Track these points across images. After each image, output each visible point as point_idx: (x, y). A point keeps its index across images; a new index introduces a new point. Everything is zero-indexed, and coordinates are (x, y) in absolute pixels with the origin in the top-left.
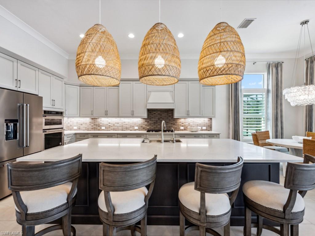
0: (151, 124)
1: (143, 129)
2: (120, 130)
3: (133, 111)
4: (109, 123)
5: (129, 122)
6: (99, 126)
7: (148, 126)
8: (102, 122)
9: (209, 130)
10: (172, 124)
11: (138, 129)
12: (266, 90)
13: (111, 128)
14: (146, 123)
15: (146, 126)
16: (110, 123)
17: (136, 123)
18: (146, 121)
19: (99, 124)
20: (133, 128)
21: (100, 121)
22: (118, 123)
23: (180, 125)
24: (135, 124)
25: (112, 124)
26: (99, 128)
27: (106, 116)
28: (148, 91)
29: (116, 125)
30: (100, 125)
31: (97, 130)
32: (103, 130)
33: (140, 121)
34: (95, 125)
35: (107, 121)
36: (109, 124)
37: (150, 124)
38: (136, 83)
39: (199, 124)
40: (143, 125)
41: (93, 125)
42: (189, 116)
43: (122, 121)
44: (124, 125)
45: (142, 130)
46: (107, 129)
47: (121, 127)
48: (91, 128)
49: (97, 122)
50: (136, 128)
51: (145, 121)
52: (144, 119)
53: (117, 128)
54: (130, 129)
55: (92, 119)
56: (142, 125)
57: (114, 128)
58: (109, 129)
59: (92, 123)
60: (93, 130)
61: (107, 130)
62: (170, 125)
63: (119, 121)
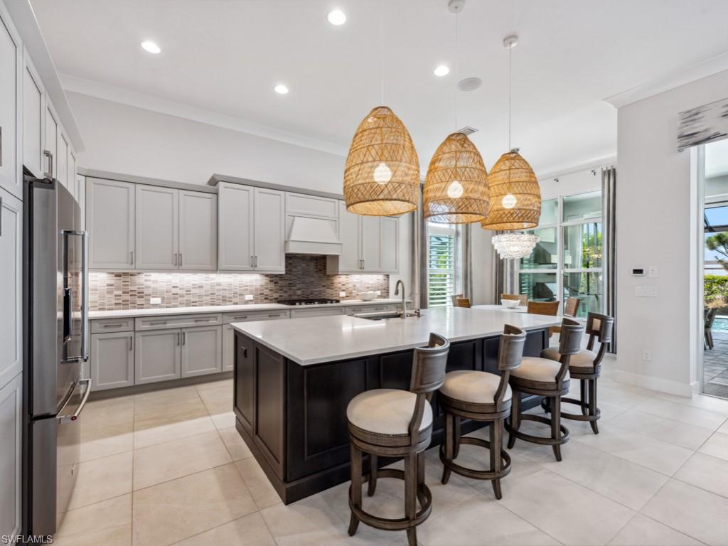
0: (284, 288)
1: (266, 299)
2: (207, 304)
3: (254, 258)
4: (174, 287)
5: (230, 285)
6: (141, 294)
7: (277, 292)
8: (153, 285)
9: (385, 297)
10: (324, 286)
11: (252, 299)
12: (455, 232)
13: (180, 299)
14: (271, 286)
15: (272, 292)
16: (177, 287)
17: (249, 284)
18: (271, 281)
19: (141, 290)
20: (241, 297)
21: (146, 281)
22: (202, 287)
23: (340, 288)
24: (246, 289)
25: (183, 289)
26: (139, 301)
27: (177, 267)
28: (287, 214)
29: (193, 291)
30: (146, 292)
31: (134, 308)
32: (155, 306)
33: (257, 280)
34: (128, 293)
35: (169, 281)
36: (175, 291)
37: (280, 287)
38: (260, 192)
39: (369, 286)
40: (265, 290)
41: (120, 292)
42: (363, 270)
43: (212, 281)
44: (219, 290)
45: (262, 302)
46: (166, 302)
47: (208, 295)
48: (114, 302)
49: (134, 284)
50: (249, 297)
51: (268, 281)
52: (267, 276)
53: (197, 300)
54: (234, 300)
55: (118, 275)
56: (263, 290)
57: (190, 300)
58: (173, 304)
59: (118, 289)
60: (119, 309)
61: (167, 307)
62: (321, 289)
63: (204, 282)
